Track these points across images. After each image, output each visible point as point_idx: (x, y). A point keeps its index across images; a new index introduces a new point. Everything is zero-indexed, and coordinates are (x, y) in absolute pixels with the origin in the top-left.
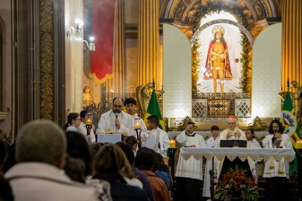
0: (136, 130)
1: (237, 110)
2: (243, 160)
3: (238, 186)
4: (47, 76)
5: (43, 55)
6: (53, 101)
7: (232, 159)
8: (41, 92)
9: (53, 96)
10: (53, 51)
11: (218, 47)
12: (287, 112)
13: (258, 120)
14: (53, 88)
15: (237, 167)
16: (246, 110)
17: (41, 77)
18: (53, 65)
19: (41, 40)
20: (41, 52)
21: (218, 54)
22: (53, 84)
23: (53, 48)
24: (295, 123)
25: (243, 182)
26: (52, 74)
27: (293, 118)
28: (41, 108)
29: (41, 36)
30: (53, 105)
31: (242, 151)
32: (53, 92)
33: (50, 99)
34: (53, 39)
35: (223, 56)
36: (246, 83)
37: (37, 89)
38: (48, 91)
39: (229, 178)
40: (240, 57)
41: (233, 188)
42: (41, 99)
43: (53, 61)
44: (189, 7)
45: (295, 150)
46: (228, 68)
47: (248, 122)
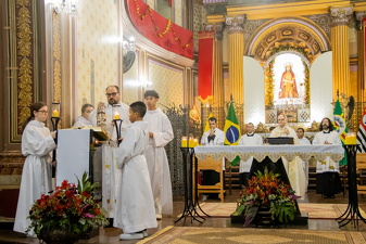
0: (115, 121)
1: (299, 117)
2: (275, 160)
3: (267, 196)
4: (25, 60)
5: (20, 35)
6: (32, 91)
7: (260, 160)
8: (19, 81)
9: (32, 85)
10: (31, 29)
11: (288, 76)
12: (337, 116)
13: (314, 124)
14: (32, 75)
15: (266, 171)
16: (306, 117)
17: (19, 62)
18: (32, 46)
19: (17, 16)
20: (18, 31)
21: (288, 81)
22: (32, 70)
23: (31, 25)
24: (344, 125)
25: (273, 191)
26: (31, 58)
27: (343, 120)
28: (19, 100)
29: (17, 10)
30: (32, 96)
31: (272, 149)
32: (32, 79)
33: (29, 88)
34: (31, 14)
35: (292, 82)
36: (307, 100)
37: (14, 77)
38: (27, 79)
39: (254, 186)
40: (303, 82)
41: (259, 200)
42: (19, 88)
43: (32, 41)
44: (266, 49)
45: (345, 146)
46: (295, 90)
47: (307, 126)
